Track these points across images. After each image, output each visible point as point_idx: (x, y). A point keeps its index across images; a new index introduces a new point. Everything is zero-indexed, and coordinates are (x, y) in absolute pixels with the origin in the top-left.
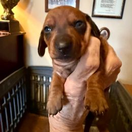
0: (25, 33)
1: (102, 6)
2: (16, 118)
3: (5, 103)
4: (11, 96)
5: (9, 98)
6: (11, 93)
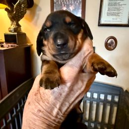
0: (32, 45)
1: (109, 14)
5: (19, 108)
6: (21, 104)
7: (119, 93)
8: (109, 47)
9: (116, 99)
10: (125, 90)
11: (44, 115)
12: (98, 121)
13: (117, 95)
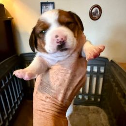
0: (13, 18)
2: (16, 100)
3: (4, 85)
4: (8, 79)
5: (7, 81)
7: (104, 64)
8: (94, 16)
9: (102, 70)
10: (110, 60)
12: (86, 92)
13: (102, 65)
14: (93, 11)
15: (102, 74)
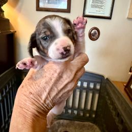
0: (16, 32)
1: (93, 6)
6: (6, 89)
8: (93, 37)
9: (98, 87)
10: (106, 78)
11: (35, 97)
13: (98, 82)
14: (92, 32)
15: (98, 90)
